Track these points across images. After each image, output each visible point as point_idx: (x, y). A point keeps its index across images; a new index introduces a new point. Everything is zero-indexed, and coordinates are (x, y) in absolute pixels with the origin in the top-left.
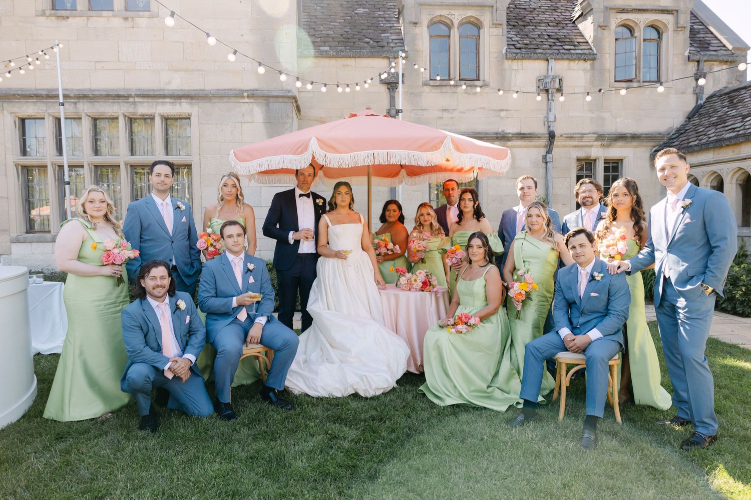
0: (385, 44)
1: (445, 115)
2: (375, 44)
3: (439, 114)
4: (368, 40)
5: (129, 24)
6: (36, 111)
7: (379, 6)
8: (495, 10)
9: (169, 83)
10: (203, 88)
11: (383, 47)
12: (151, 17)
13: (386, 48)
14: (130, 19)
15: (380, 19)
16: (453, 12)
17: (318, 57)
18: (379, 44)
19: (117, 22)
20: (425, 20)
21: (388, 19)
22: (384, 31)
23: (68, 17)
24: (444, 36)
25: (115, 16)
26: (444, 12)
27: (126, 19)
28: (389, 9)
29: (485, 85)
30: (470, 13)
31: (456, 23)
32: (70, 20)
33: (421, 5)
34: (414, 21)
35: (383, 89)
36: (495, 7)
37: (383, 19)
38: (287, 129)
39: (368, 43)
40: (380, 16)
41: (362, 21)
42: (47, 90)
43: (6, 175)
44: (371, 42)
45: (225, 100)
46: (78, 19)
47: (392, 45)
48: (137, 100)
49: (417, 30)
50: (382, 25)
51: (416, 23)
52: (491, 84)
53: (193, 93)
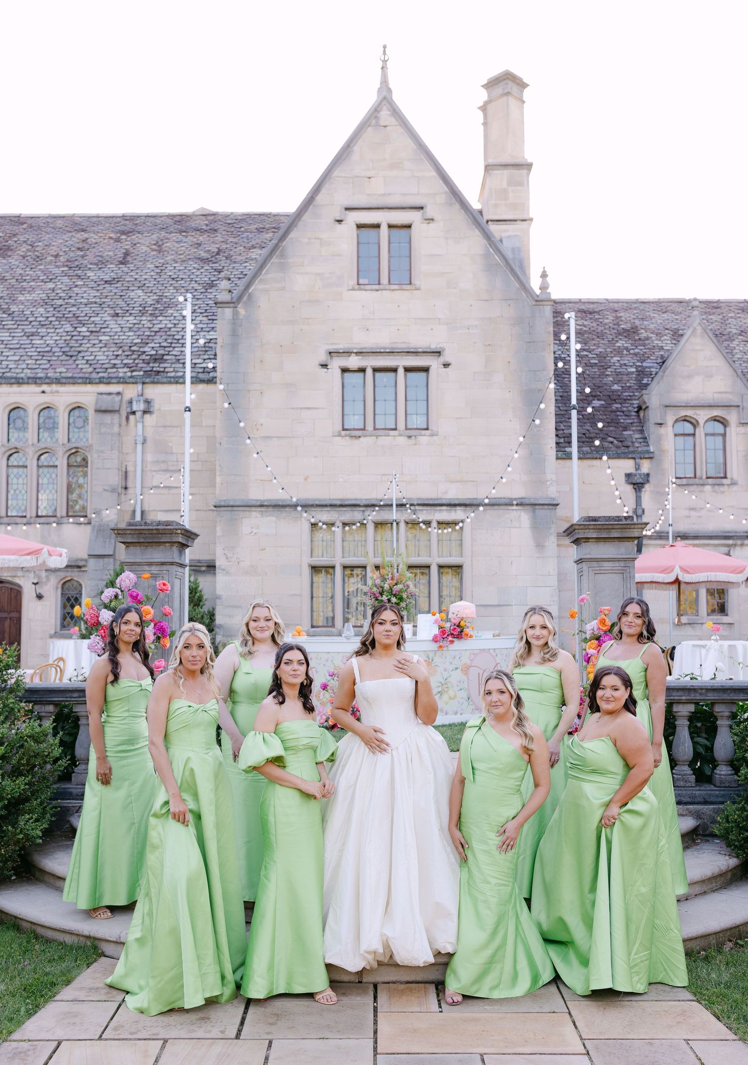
0: (629, 444)
1: (693, 513)
2: (620, 444)
3: (686, 513)
4: (611, 439)
5: (412, 441)
6: (329, 518)
7: (614, 397)
8: (741, 410)
9: (446, 493)
10: (476, 497)
11: (628, 447)
12: (432, 435)
13: (631, 449)
14: (413, 437)
15: (618, 413)
16: (698, 412)
17: (564, 459)
18: (626, 443)
19: (402, 440)
20: (670, 419)
21: (626, 413)
22: (625, 428)
23: (360, 437)
24: (689, 435)
25: (400, 435)
26: (689, 413)
27: (410, 437)
28: (625, 400)
29: (734, 483)
30: (716, 413)
31: (701, 422)
32: (362, 439)
33: (666, 406)
34: (659, 422)
35: (630, 488)
36: (741, 407)
37: (622, 414)
38: (551, 534)
39: (612, 443)
40: (617, 410)
41: (601, 417)
42: (340, 499)
43: (301, 575)
44: (616, 442)
45: (496, 507)
46: (368, 438)
47: (637, 445)
48: (417, 508)
49: (662, 430)
50: (622, 421)
51: (661, 424)
52: (740, 482)
53: (467, 502)
